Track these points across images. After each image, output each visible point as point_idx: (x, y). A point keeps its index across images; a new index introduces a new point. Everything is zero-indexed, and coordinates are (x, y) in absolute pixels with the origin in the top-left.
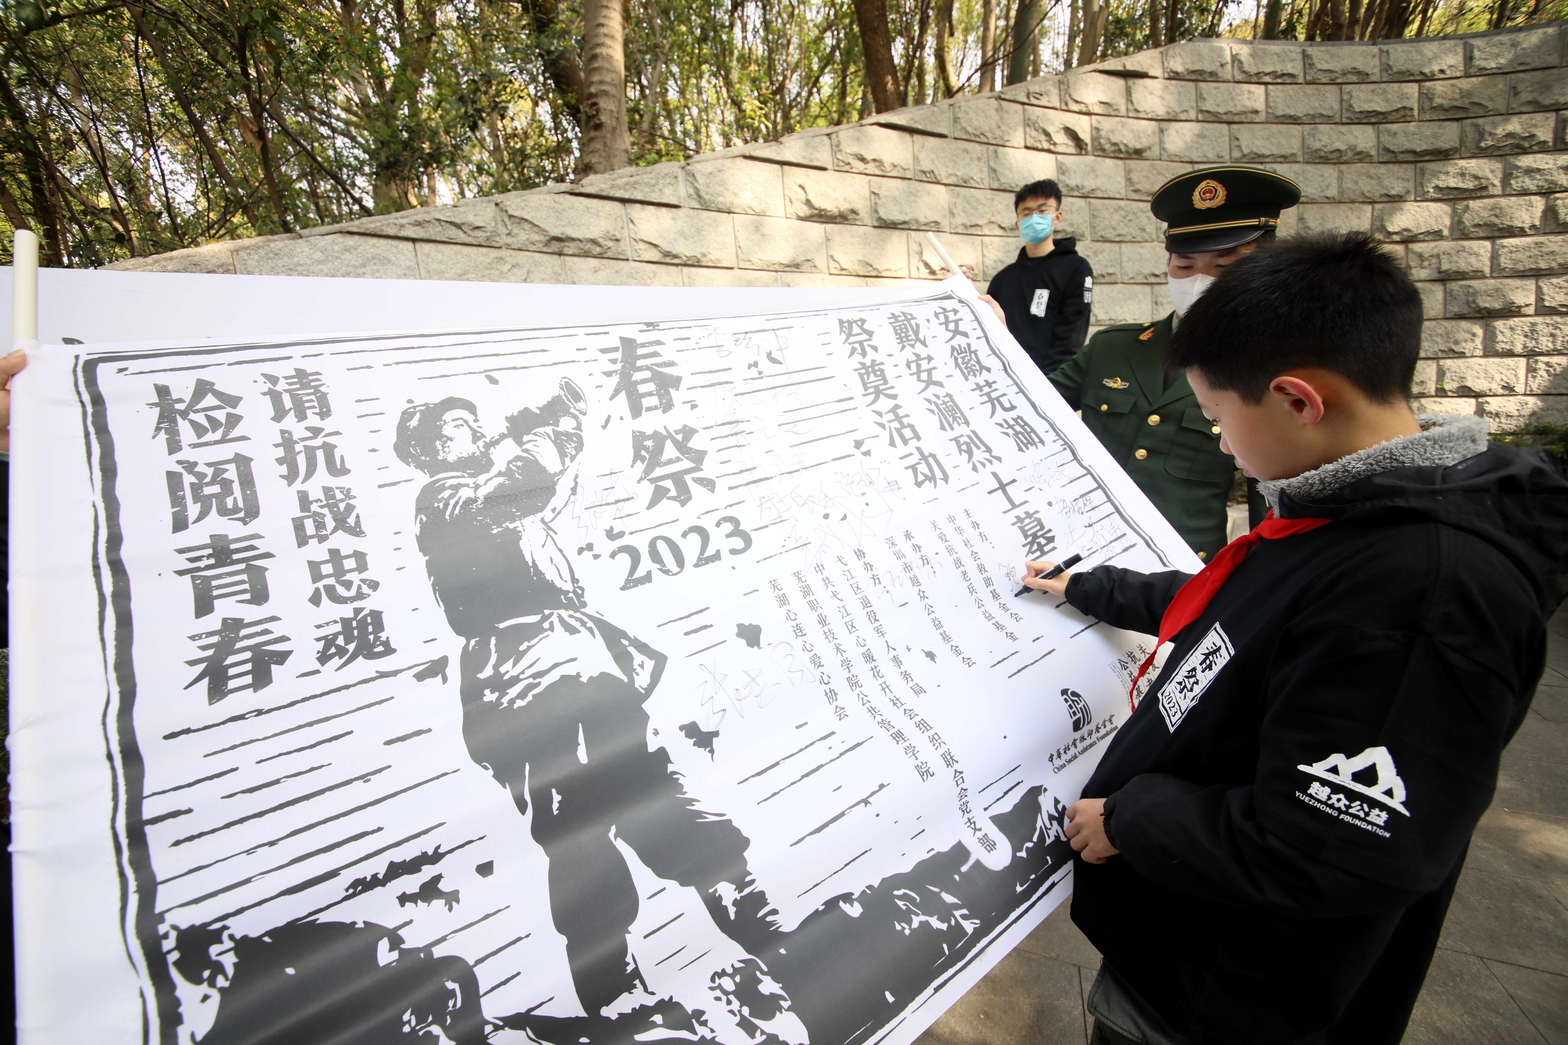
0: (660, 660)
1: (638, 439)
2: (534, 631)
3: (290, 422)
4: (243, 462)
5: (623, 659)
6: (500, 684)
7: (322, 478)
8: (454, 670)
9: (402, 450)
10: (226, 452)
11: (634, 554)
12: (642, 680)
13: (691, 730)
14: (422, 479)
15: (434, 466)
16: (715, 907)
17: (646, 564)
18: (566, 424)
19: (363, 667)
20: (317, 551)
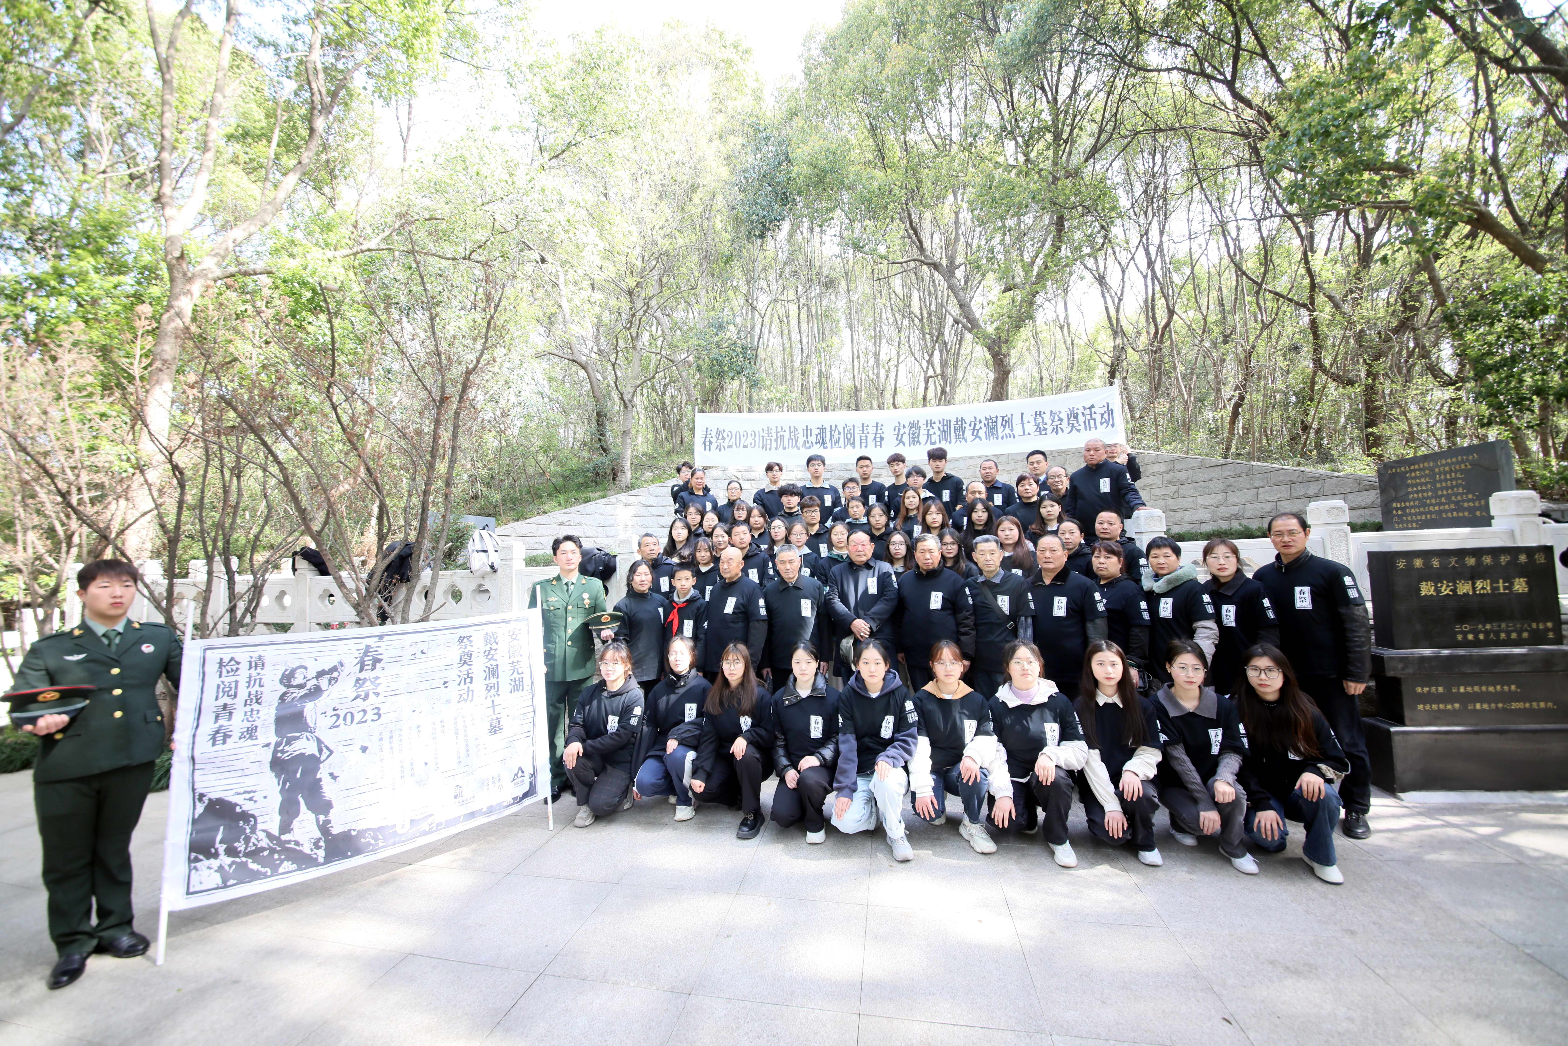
0: (331, 752)
1: (358, 680)
2: (297, 738)
3: (253, 671)
4: (237, 682)
5: (320, 751)
6: (283, 752)
7: (257, 687)
8: (272, 747)
9: (281, 681)
10: (234, 679)
11: (338, 716)
12: (323, 758)
13: (331, 774)
14: (284, 689)
15: (289, 686)
16: (317, 820)
17: (341, 721)
18: (335, 674)
19: (250, 742)
20: (248, 708)
